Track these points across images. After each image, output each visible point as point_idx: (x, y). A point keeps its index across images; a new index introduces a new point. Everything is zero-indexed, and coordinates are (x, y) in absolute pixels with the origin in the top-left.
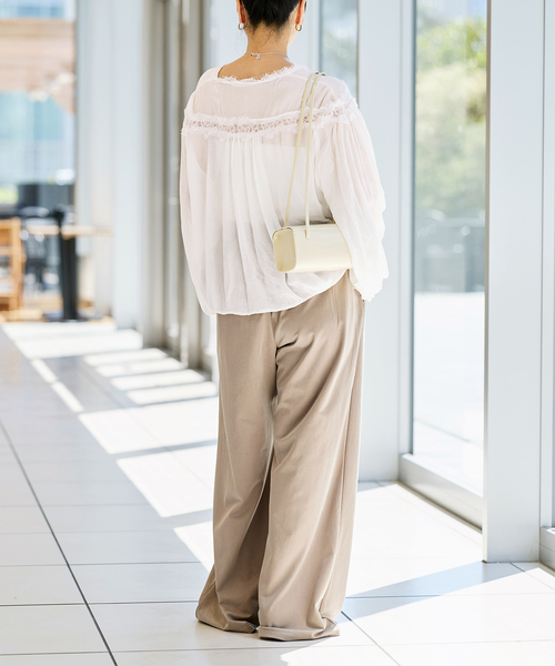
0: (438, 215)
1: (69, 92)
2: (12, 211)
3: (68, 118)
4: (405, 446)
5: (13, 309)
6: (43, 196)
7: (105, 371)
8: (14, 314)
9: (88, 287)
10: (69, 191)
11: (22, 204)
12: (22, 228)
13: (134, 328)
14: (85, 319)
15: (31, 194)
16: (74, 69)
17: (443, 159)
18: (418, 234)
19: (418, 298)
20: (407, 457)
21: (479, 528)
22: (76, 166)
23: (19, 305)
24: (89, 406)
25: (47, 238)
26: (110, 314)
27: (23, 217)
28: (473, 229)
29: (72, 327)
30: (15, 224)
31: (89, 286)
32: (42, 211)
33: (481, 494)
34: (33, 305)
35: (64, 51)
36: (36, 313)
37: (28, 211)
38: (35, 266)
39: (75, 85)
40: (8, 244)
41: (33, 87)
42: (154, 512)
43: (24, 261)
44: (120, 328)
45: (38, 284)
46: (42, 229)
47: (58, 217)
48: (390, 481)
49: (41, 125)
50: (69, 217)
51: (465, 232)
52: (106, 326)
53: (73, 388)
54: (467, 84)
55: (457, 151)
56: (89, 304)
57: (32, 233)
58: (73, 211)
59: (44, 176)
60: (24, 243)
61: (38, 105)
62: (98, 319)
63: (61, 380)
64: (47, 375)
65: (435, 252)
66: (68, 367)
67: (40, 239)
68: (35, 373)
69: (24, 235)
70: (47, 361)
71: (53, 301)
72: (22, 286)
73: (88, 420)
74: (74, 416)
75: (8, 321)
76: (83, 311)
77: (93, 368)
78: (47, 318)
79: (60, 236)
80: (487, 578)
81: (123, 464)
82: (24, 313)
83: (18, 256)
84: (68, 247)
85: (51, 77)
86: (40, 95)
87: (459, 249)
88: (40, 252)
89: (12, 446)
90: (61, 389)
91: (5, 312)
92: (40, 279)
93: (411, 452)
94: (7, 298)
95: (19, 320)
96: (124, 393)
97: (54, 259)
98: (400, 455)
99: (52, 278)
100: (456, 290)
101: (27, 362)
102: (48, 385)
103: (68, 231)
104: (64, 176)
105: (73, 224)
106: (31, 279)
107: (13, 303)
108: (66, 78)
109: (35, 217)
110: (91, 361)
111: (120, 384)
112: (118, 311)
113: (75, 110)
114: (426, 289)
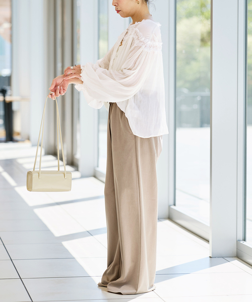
0: (185, 91)
1: (8, 32)
3: (7, 45)
4: (172, 202)
7: (27, 166)
9: (18, 126)
10: (9, 79)
13: (40, 146)
14: (17, 141)
16: (11, 21)
17: (188, 63)
18: (177, 99)
19: (178, 131)
20: (173, 207)
21: (208, 241)
22: (12, 67)
24: (20, 183)
26: (29, 139)
28: (202, 97)
29: (10, 145)
33: (209, 225)
35: (6, 12)
39: (11, 28)
42: (52, 234)
44: (33, 146)
47: (3, 92)
48: (165, 219)
50: (9, 92)
51: (199, 99)
52: (27, 144)
53: (11, 174)
54: (199, 26)
55: (194, 59)
56: (19, 134)
58: (11, 89)
62: (23, 141)
63: (6, 171)
65: (184, 108)
66: (9, 164)
71: (1, 132)
73: (19, 190)
74: (12, 188)
76: (16, 137)
77: (21, 165)
79: (4, 101)
80: (212, 265)
81: (36, 211)
84: (8, 107)
87: (196, 107)
90: (6, 175)
93: (175, 205)
97: (1, 112)
98: (169, 206)
100: (194, 126)
103: (8, 99)
104: (5, 72)
105: (11, 95)
108: (7, 25)
110: (20, 161)
112: (33, 137)
113: (11, 40)
114: (181, 126)
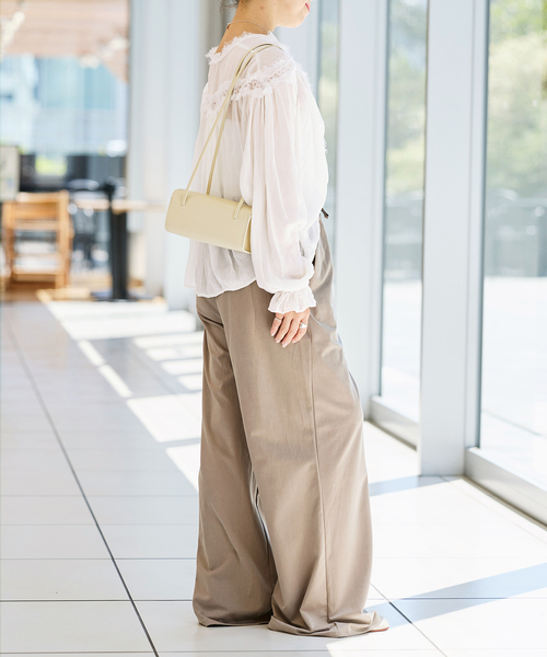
0: (510, 195)
1: (122, 59)
2: (60, 183)
3: (121, 86)
4: (471, 440)
5: (59, 288)
6: (93, 168)
7: (155, 355)
8: (60, 292)
9: (138, 266)
10: (121, 163)
11: (71, 177)
12: (71, 201)
13: (187, 310)
14: (135, 299)
15: (80, 166)
16: (128, 34)
17: (517, 135)
18: (489, 214)
19: (488, 282)
20: (474, 450)
22: (128, 137)
23: (66, 283)
24: (138, 391)
25: (97, 213)
26: (161, 294)
27: (72, 190)
29: (121, 307)
30: (63, 197)
31: (140, 264)
32: (92, 184)
34: (80, 283)
35: (119, 16)
36: (83, 292)
37: (77, 183)
38: (83, 242)
39: (129, 51)
40: (55, 218)
41: (84, 53)
43: (72, 236)
44: (172, 309)
45: (86, 262)
46: (92, 203)
47: (108, 190)
48: (455, 476)
49: (93, 92)
50: (120, 191)
51: (538, 213)
52: (158, 306)
53: (121, 372)
55: (531, 126)
56: (140, 283)
57: (81, 207)
58: (125, 185)
59: (93, 147)
60: (72, 217)
61: (88, 71)
62: (149, 299)
63: (109, 363)
64: (95, 357)
65: (507, 233)
66: (117, 350)
67: (89, 213)
68: (82, 355)
69: (73, 209)
70: (94, 343)
71: (102, 279)
72: (69, 263)
73: (137, 406)
74: (122, 402)
75: (54, 299)
76: (134, 290)
77: (143, 351)
78: (96, 298)
79: (110, 211)
81: (172, 452)
82: (71, 291)
83: (65, 231)
84: (118, 222)
85: (103, 42)
86: (91, 62)
87: (532, 230)
88: (89, 228)
89: (56, 432)
90: (108, 373)
91: (51, 290)
92: (88, 256)
93: (478, 446)
94: (54, 276)
95: (66, 299)
96: (175, 377)
97: (103, 235)
98: (466, 449)
99: (101, 255)
100: (528, 274)
101: (73, 343)
102: (94, 368)
103: (118, 205)
104: (115, 147)
105: (124, 198)
106: (79, 255)
107: (59, 281)
108: (119, 44)
109: (85, 190)
110: (141, 343)
111: (171, 368)
112: (170, 291)
113: (128, 77)
114: (497, 273)
